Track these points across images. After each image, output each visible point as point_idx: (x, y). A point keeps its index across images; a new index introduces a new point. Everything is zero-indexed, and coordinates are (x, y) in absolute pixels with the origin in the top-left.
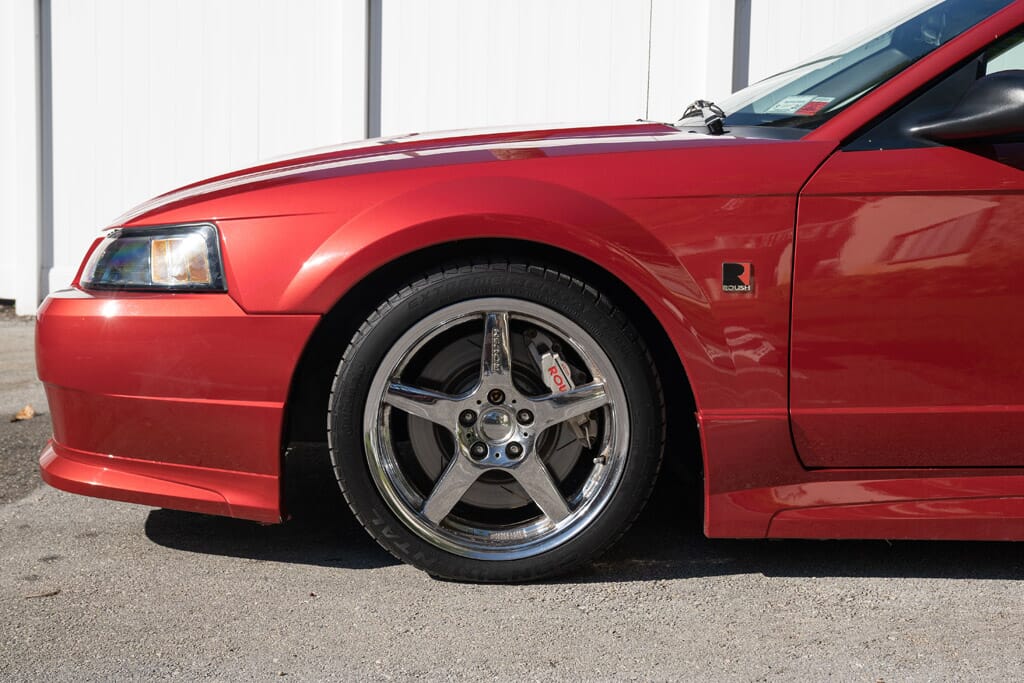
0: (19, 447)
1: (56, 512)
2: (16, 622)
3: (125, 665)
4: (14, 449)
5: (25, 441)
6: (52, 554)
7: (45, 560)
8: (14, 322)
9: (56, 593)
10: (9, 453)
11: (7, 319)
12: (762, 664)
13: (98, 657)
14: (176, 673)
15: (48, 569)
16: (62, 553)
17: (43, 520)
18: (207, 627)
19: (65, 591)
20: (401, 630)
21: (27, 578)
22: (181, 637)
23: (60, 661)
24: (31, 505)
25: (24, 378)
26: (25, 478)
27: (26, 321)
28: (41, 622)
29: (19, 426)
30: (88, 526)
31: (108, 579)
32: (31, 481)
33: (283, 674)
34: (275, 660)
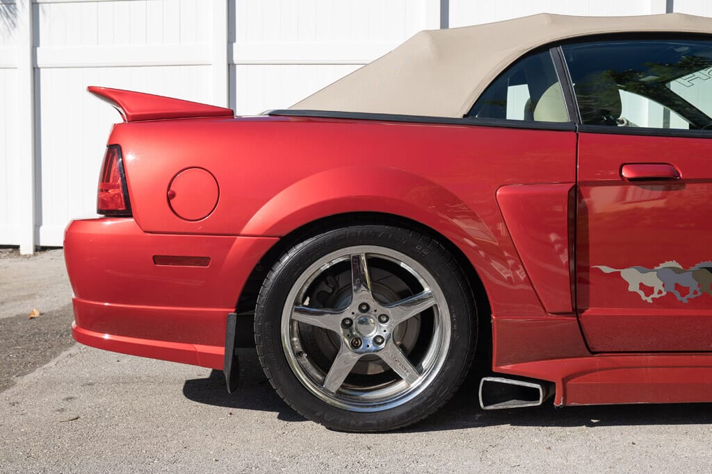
0: (36, 333)
1: (66, 372)
2: (57, 436)
3: (126, 458)
4: (34, 335)
5: (40, 330)
6: (70, 396)
7: (67, 399)
8: (20, 259)
9: (77, 418)
10: (32, 337)
11: (16, 257)
12: (484, 442)
13: (109, 454)
14: (156, 461)
15: (69, 405)
16: (76, 395)
17: (60, 376)
18: (169, 435)
19: (82, 417)
20: (280, 432)
21: (59, 411)
22: (155, 441)
23: (88, 457)
24: (51, 368)
25: (32, 292)
26: (44, 352)
27: (28, 258)
28: (72, 436)
29: (34, 322)
30: (87, 379)
31: (105, 410)
32: (48, 354)
33: (216, 460)
34: (212, 452)
